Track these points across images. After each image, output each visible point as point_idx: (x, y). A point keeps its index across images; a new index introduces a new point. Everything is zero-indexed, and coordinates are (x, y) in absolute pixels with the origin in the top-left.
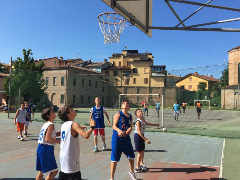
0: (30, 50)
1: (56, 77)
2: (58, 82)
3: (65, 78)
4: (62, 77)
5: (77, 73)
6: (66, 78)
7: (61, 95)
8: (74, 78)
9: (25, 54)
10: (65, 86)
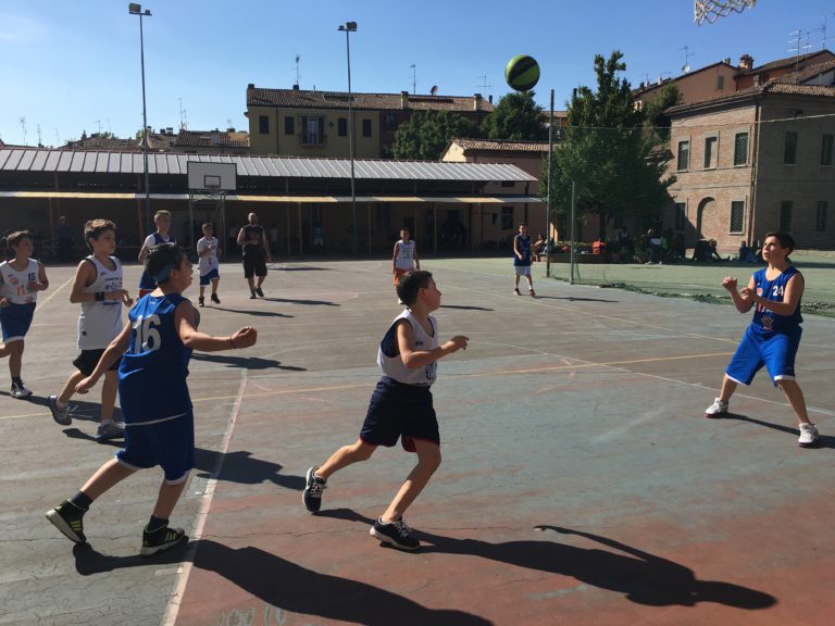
0: (616, 56)
1: (714, 139)
2: (723, 155)
3: (751, 138)
4: (738, 136)
5: (799, 112)
6: (753, 138)
7: (733, 203)
8: (788, 133)
9: (600, 72)
10: (750, 169)
